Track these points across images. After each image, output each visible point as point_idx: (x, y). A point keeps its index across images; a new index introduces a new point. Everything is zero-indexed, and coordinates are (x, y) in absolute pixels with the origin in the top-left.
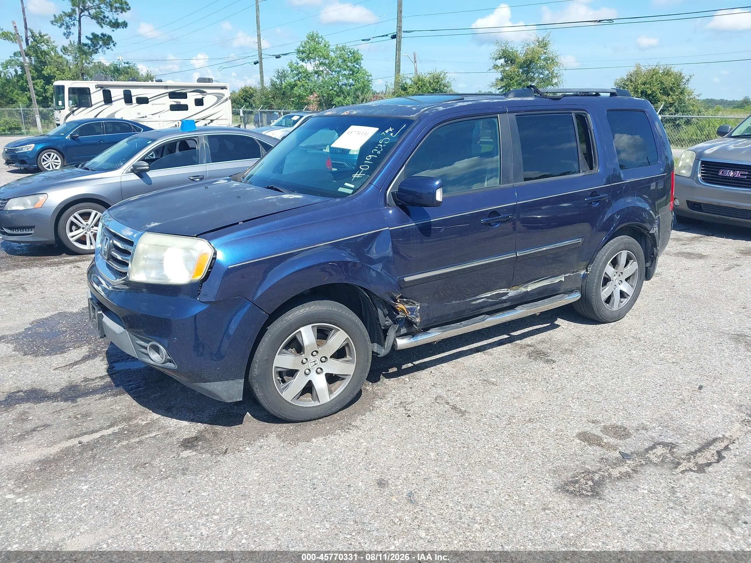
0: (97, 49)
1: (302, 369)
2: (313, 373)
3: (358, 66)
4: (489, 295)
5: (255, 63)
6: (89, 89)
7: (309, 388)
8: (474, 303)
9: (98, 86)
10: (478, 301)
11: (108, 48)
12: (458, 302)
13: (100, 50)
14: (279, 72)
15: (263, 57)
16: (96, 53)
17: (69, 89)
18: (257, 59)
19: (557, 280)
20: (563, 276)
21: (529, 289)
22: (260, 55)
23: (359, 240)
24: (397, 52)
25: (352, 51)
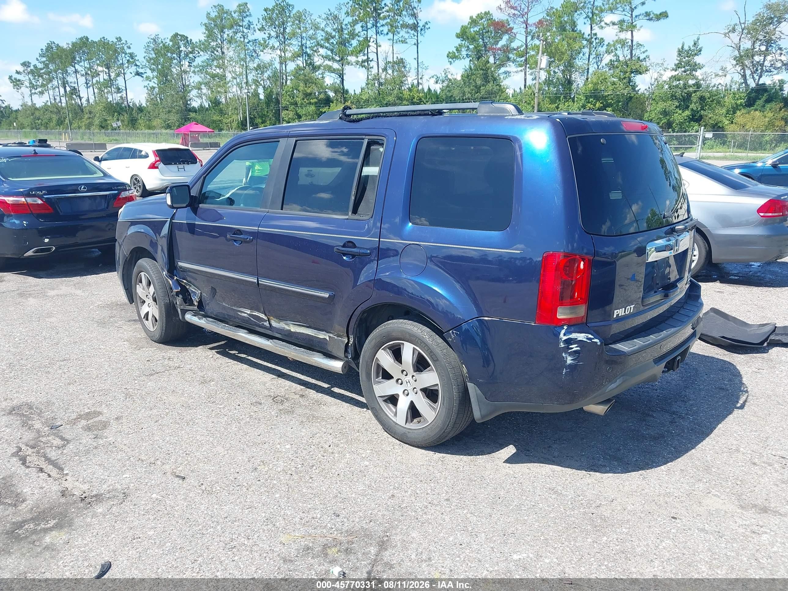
4: (248, 312)
8: (240, 314)
10: (243, 314)
12: (227, 305)
19: (321, 335)
20: (327, 334)
21: (292, 329)
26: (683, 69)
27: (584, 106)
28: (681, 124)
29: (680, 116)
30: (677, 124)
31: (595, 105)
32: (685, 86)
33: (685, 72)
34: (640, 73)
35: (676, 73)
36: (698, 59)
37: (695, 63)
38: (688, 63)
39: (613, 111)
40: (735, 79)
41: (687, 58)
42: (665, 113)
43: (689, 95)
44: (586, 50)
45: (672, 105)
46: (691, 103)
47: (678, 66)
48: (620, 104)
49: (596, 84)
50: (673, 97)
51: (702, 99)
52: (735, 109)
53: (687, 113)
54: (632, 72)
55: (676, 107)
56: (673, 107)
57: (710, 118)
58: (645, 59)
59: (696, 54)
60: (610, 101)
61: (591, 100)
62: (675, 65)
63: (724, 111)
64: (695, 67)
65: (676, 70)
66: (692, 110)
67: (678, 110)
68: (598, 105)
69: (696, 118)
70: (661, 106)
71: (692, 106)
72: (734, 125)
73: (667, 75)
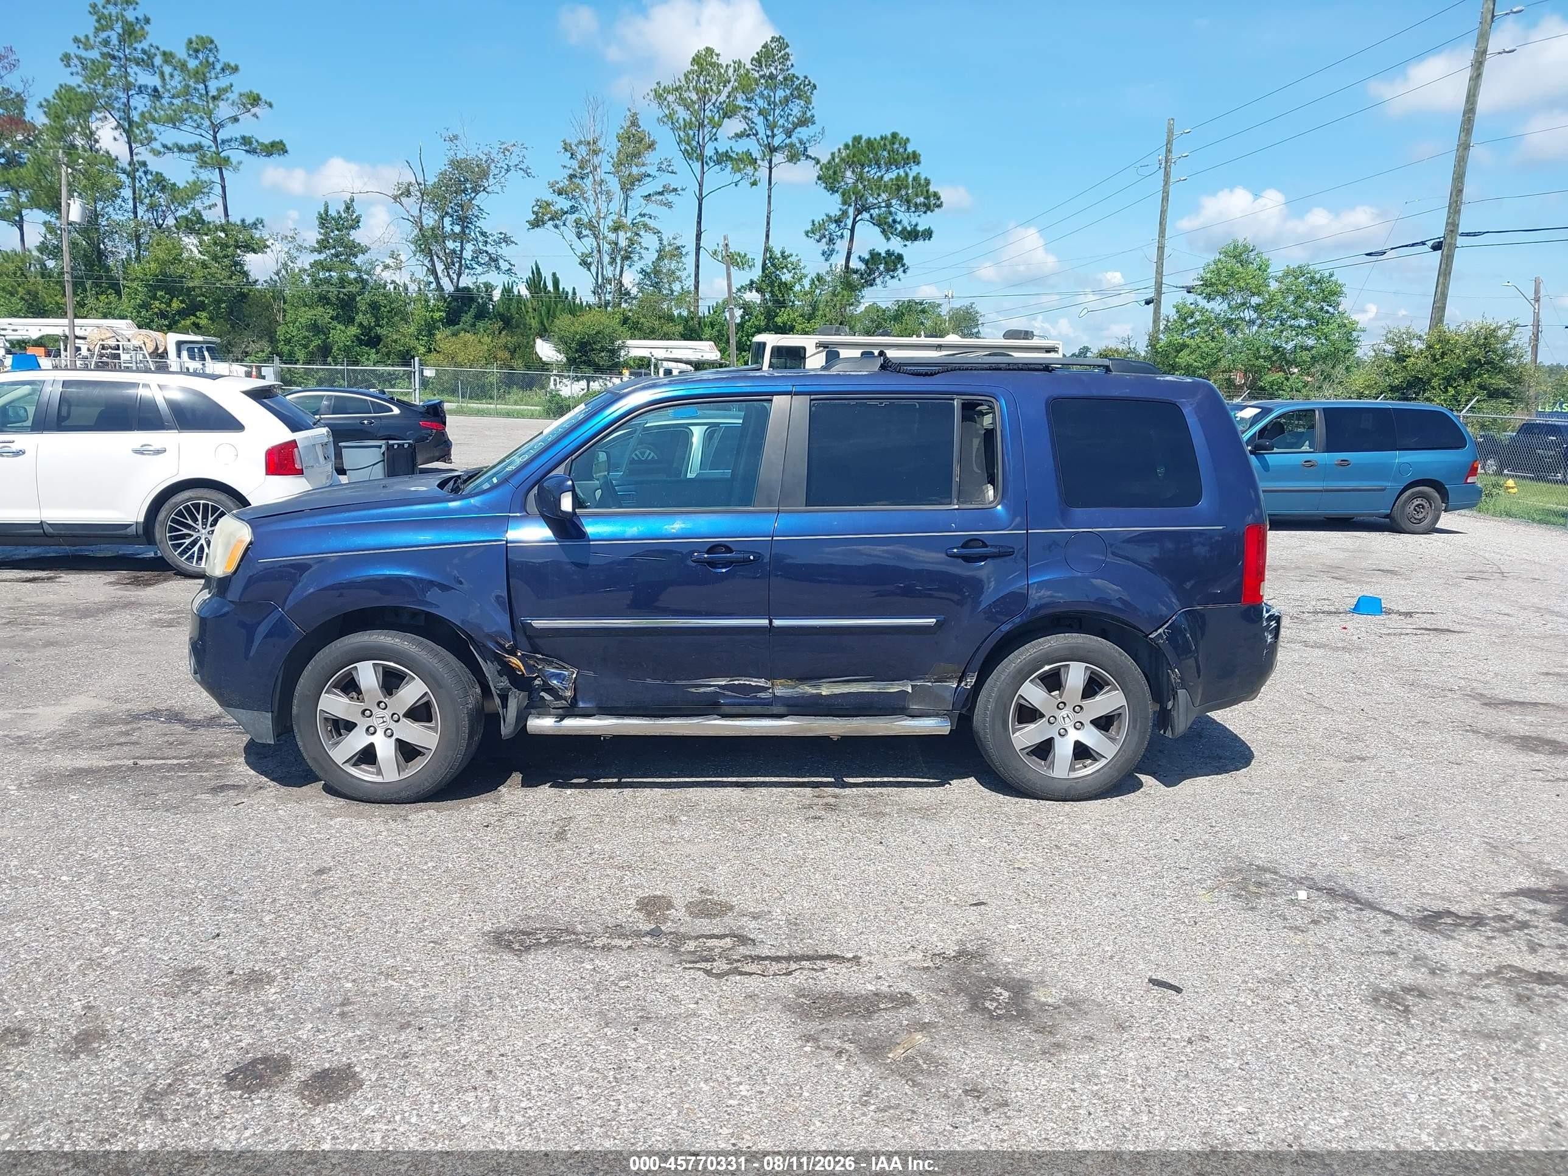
0: (874, 279)
1: (362, 723)
2: (380, 732)
3: (1331, 310)
4: (723, 683)
5: (1148, 303)
6: (804, 349)
7: (368, 756)
8: (693, 690)
9: (819, 345)
10: (702, 690)
11: (893, 277)
12: (659, 682)
13: (878, 281)
14: (1168, 321)
15: (1164, 290)
16: (871, 285)
17: (773, 348)
18: (1151, 294)
19: (894, 688)
20: (910, 683)
21: (825, 692)
22: (1159, 286)
23: (469, 555)
24: (1441, 280)
25: (1318, 276)
26: (333, 251)
27: (145, 306)
28: (347, 350)
29: (343, 335)
30: (339, 349)
31: (169, 305)
32: (343, 281)
33: (337, 255)
34: (254, 251)
35: (322, 257)
36: (356, 236)
37: (353, 241)
38: (340, 241)
39: (211, 319)
40: (417, 275)
41: (337, 232)
42: (315, 328)
43: (352, 297)
44: (127, 193)
45: (323, 314)
46: (357, 313)
47: (323, 245)
48: (223, 305)
49: (163, 263)
50: (324, 300)
51: (374, 307)
52: (429, 329)
53: (353, 330)
54: (238, 247)
55: (332, 318)
56: (327, 319)
57: (395, 341)
58: (255, 224)
59: (353, 227)
60: (202, 298)
61: (159, 293)
62: (318, 242)
63: (413, 329)
64: (354, 249)
65: (320, 252)
66: (361, 325)
67: (335, 323)
68: (176, 305)
69: (370, 340)
70: (306, 315)
71: (360, 318)
72: (434, 354)
73: (306, 260)
